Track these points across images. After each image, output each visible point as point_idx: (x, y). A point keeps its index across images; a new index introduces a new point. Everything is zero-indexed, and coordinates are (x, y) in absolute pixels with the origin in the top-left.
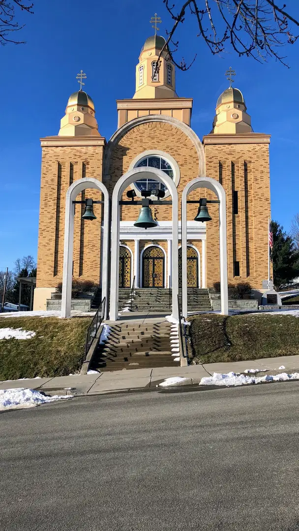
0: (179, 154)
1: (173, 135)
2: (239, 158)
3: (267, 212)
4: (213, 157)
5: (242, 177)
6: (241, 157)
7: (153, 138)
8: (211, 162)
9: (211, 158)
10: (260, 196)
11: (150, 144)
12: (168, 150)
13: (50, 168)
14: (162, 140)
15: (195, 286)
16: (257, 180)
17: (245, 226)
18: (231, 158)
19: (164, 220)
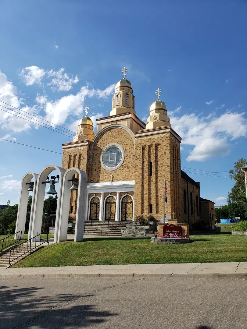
0: (124, 144)
1: (122, 134)
2: (153, 143)
3: (167, 173)
4: (139, 144)
5: (154, 153)
6: (154, 142)
7: (112, 137)
8: (138, 147)
9: (138, 145)
10: (163, 164)
11: (111, 141)
12: (119, 142)
13: (66, 159)
14: (116, 138)
15: (131, 219)
16: (162, 154)
17: (155, 183)
18: (148, 144)
19: (116, 181)
